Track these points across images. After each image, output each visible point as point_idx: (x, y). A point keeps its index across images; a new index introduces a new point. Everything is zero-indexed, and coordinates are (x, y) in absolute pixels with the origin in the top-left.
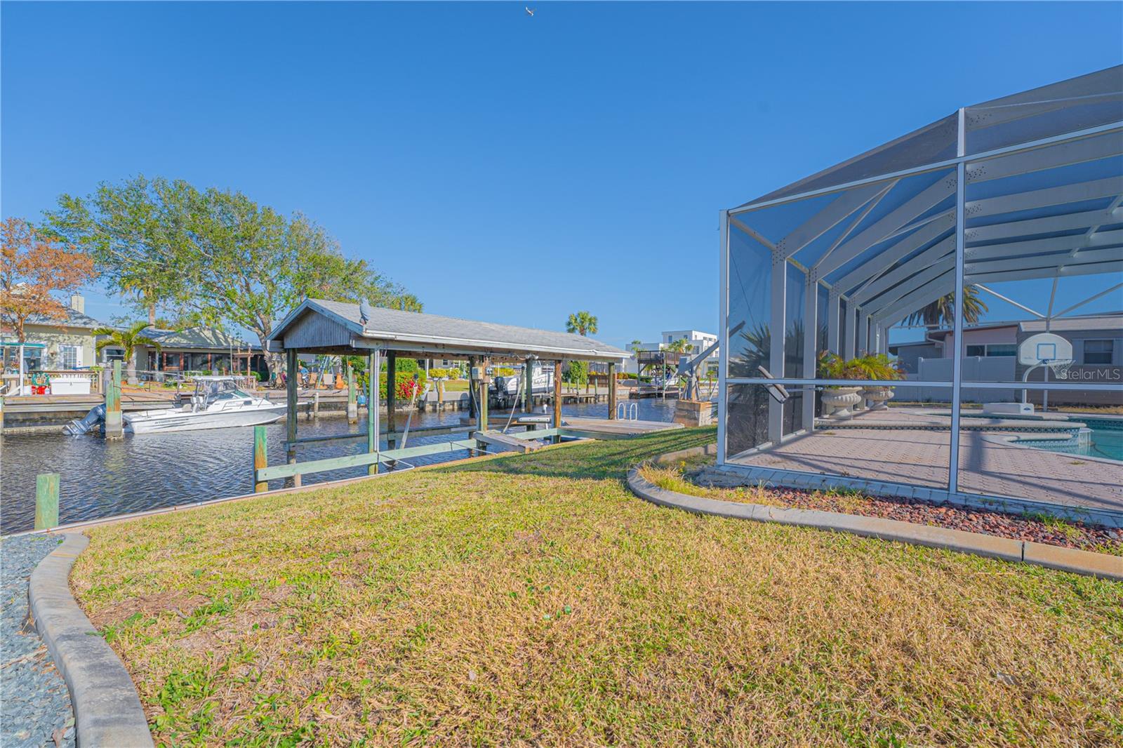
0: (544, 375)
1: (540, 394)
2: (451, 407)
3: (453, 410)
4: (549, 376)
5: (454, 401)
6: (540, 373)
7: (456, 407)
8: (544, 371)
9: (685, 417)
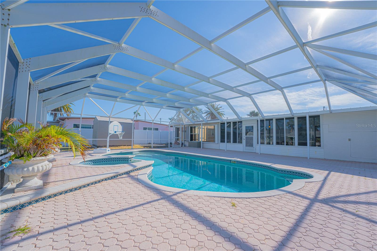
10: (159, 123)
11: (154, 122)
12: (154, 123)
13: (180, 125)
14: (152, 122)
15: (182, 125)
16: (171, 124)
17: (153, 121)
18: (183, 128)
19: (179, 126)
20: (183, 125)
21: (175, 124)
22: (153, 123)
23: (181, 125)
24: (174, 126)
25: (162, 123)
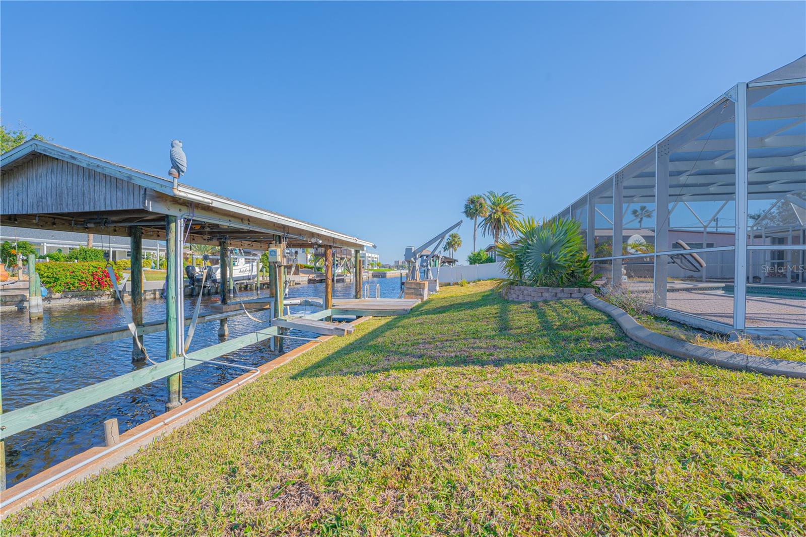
0: (248, 265)
1: (245, 281)
2: (152, 296)
3: (155, 298)
4: (252, 265)
5: (155, 290)
6: (244, 263)
7: (158, 296)
8: (247, 261)
9: (412, 293)
10: (714, 230)
11: (708, 230)
12: (708, 233)
13: (789, 231)
14: (702, 229)
15: (793, 231)
16: (757, 229)
17: (705, 227)
18: (799, 236)
19: (786, 233)
20: (800, 230)
21: (769, 230)
22: (705, 233)
23: (790, 229)
24: (768, 235)
25: (720, 230)
